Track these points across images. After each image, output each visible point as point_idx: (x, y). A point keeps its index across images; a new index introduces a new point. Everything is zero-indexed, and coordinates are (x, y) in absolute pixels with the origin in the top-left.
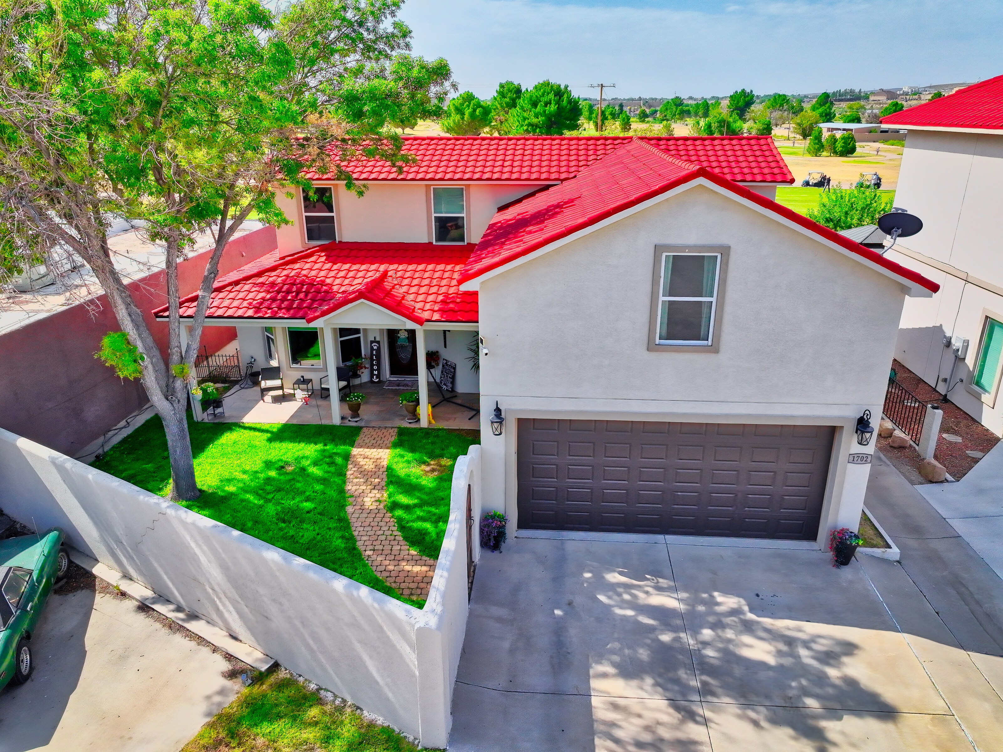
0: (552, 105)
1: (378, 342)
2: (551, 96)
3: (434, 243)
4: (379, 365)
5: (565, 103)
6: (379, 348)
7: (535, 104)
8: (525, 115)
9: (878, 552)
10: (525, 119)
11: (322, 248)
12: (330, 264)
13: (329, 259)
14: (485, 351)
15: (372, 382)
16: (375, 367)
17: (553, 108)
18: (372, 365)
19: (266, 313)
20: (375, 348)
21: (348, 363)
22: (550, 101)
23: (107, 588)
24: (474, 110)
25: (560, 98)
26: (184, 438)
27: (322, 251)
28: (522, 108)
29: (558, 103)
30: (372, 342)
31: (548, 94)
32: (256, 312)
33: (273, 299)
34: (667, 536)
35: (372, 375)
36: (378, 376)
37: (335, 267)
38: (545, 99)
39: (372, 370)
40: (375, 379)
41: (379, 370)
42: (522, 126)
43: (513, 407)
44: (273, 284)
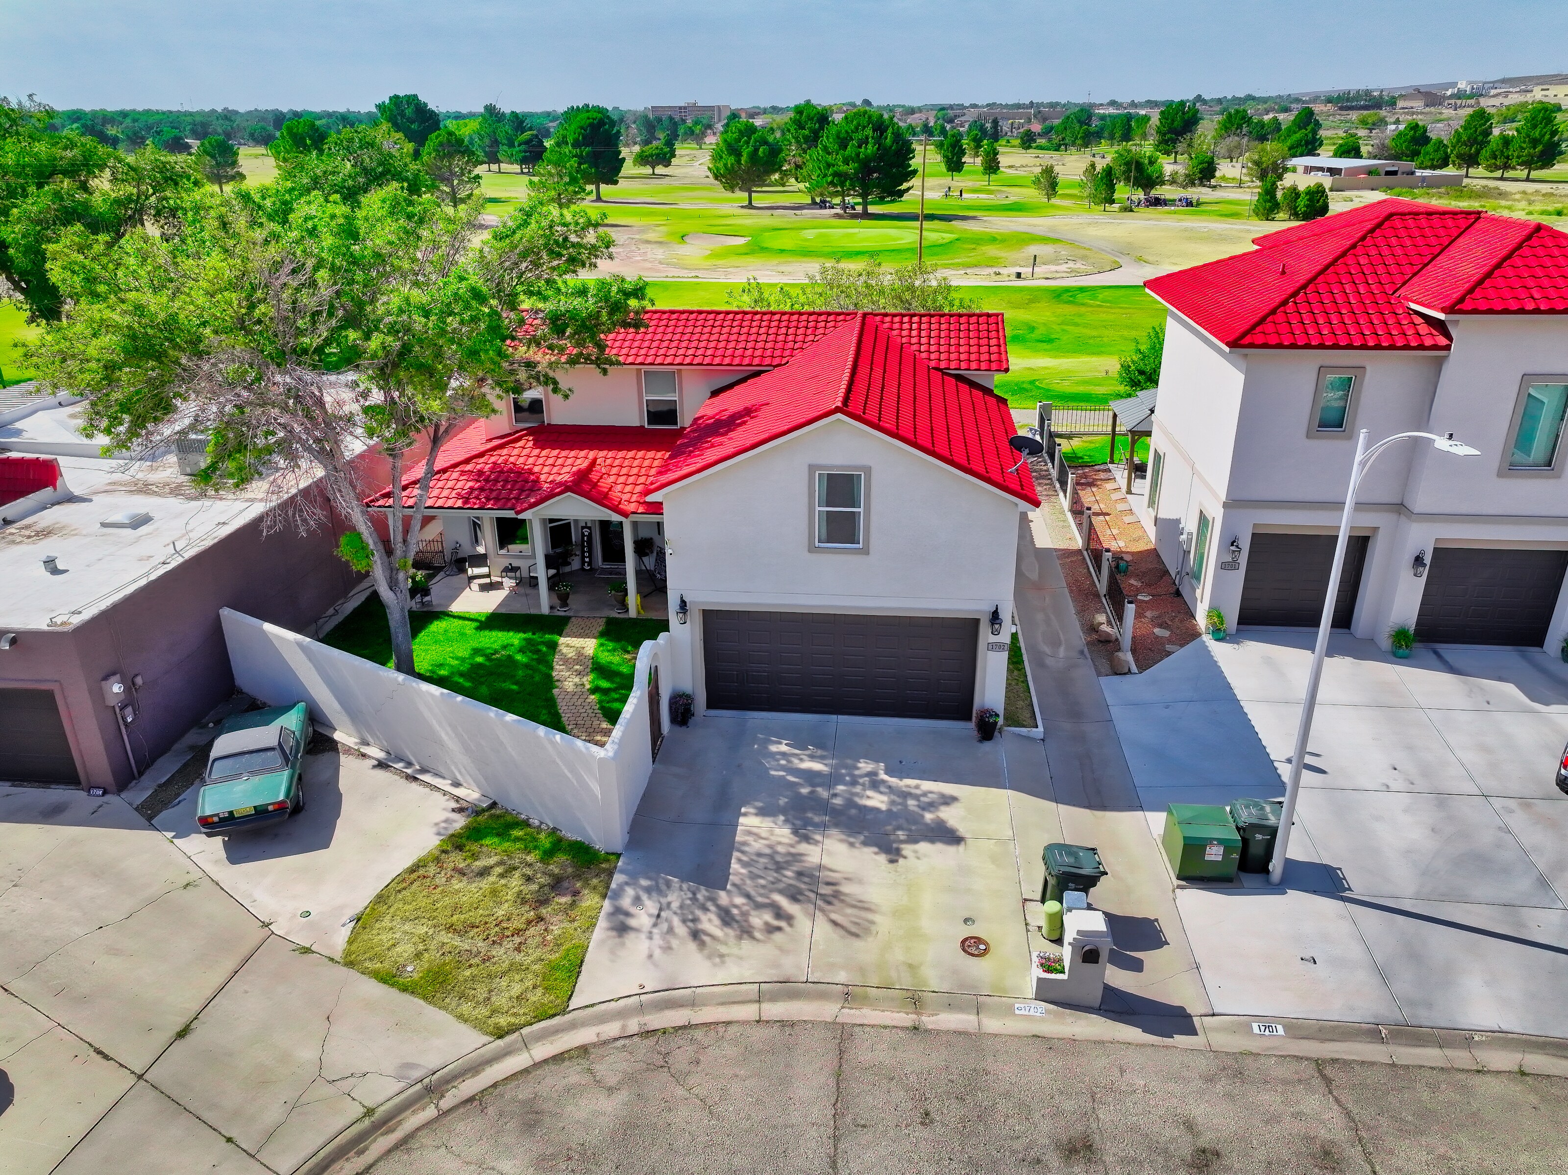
0: (870, 146)
1: (590, 528)
2: (869, 132)
3: (646, 426)
4: (590, 551)
5: (889, 141)
6: (590, 534)
7: (843, 144)
8: (830, 159)
9: (1023, 731)
10: (829, 165)
11: (530, 431)
12: (538, 451)
13: (537, 445)
14: (670, 551)
15: (583, 569)
16: (586, 554)
17: (870, 149)
18: (583, 552)
19: (475, 504)
20: (586, 533)
21: (559, 550)
22: (867, 138)
23: (349, 751)
24: (756, 150)
25: (881, 134)
26: (406, 625)
27: (530, 435)
28: (825, 149)
29: (878, 142)
30: (583, 528)
31: (864, 127)
32: (465, 503)
33: (481, 489)
34: (840, 717)
35: (583, 562)
36: (590, 564)
37: (544, 453)
38: (860, 135)
39: (583, 557)
40: (587, 567)
41: (590, 557)
42: (825, 176)
43: (696, 600)
44: (480, 473)
